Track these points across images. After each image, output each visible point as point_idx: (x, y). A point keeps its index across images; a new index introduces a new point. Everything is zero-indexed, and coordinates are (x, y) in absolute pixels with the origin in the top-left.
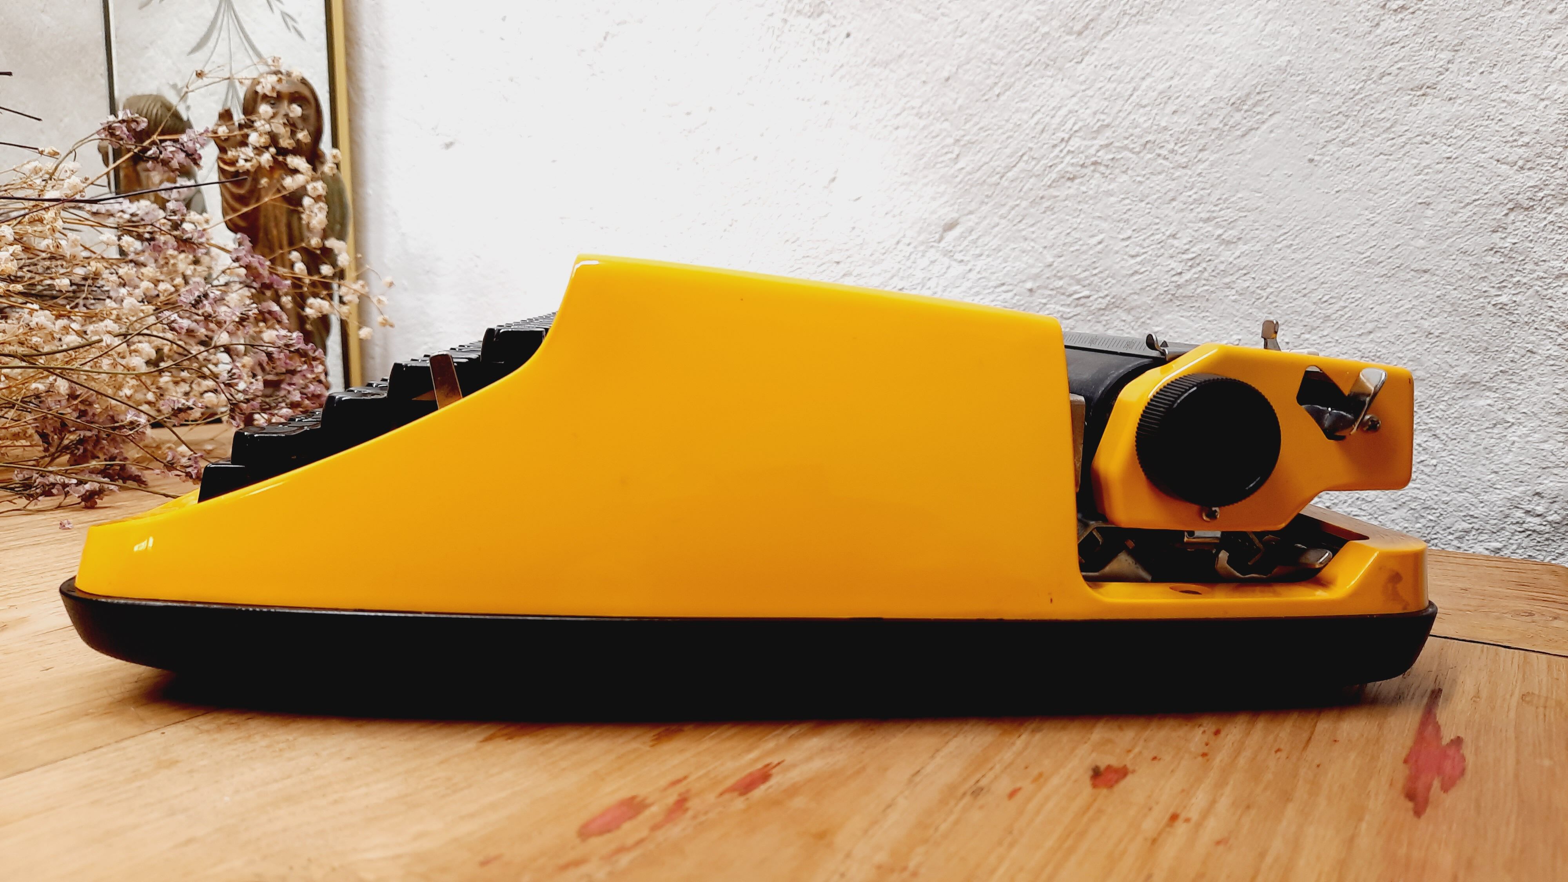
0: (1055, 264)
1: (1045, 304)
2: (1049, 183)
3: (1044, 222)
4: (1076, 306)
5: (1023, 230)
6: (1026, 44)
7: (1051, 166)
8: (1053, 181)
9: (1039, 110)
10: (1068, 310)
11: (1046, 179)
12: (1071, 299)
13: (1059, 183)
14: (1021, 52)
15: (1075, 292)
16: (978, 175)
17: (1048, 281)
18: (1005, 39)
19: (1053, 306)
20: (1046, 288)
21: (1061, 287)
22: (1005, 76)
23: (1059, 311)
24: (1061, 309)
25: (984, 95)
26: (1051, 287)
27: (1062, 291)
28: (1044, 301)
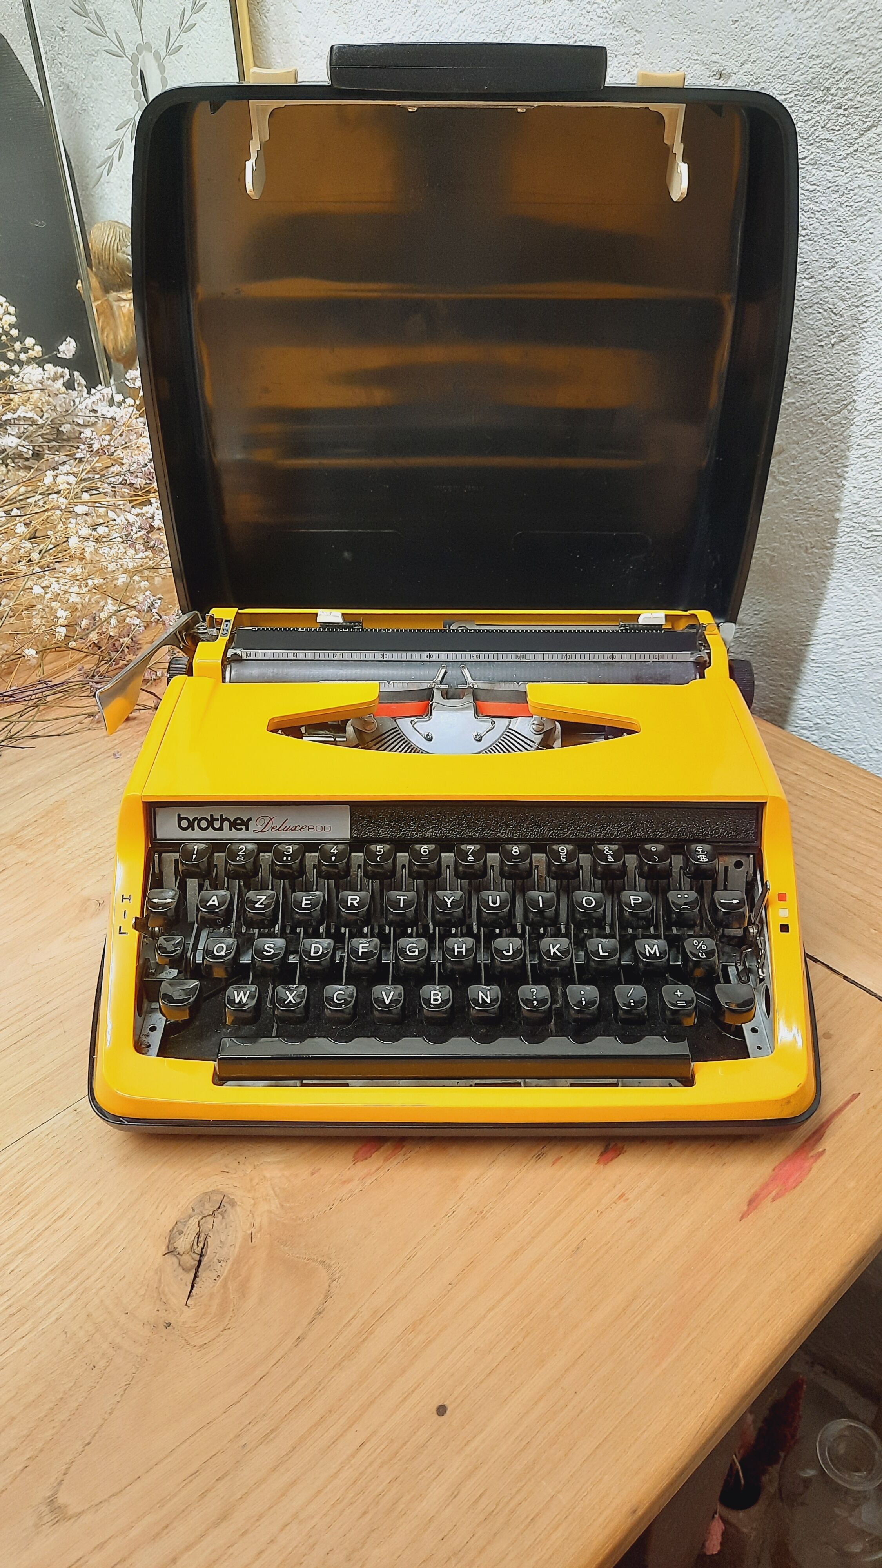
0: (861, 504)
1: (848, 533)
2: (866, 435)
3: (857, 466)
4: (873, 541)
5: (838, 468)
6: (866, 301)
7: (870, 420)
8: (870, 434)
9: (868, 367)
10: (867, 542)
11: (864, 430)
12: (870, 534)
13: (875, 437)
14: (861, 308)
15: (875, 530)
16: (806, 412)
17: (853, 515)
18: (848, 291)
19: (855, 536)
20: (851, 520)
21: (863, 523)
22: (842, 327)
23: (859, 541)
24: (861, 539)
25: (821, 341)
26: (855, 520)
27: (864, 526)
28: (848, 530)
